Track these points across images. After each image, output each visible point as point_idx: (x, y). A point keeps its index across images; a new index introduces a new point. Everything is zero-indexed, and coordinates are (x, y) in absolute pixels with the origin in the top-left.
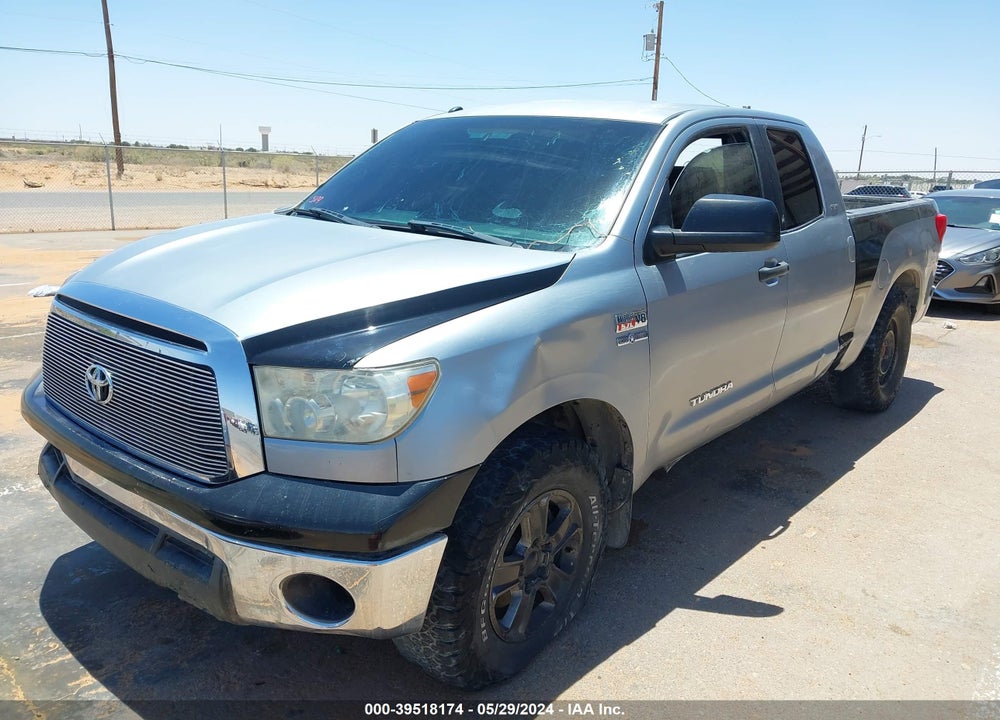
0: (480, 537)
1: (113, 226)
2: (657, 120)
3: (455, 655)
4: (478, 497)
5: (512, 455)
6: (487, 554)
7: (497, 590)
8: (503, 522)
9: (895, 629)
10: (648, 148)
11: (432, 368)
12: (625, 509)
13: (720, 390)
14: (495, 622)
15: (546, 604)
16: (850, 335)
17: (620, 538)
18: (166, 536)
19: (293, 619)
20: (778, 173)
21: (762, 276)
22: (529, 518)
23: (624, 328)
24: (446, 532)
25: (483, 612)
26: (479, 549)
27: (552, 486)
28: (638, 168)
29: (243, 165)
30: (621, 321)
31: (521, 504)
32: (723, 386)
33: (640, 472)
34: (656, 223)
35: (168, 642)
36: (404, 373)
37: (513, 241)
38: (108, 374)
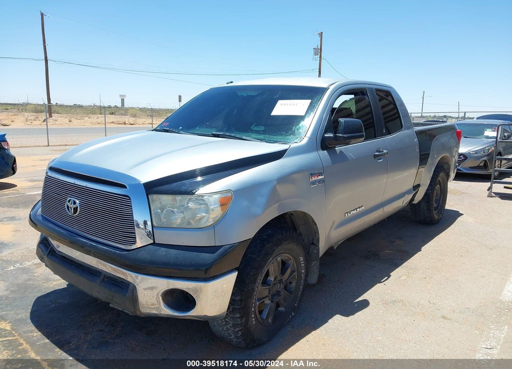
0: (251, 274)
1: (48, 144)
2: (325, 86)
3: (240, 330)
4: (250, 255)
5: (264, 236)
6: (255, 281)
7: (259, 300)
8: (261, 267)
9: (444, 317)
10: (321, 98)
11: (230, 194)
12: (315, 265)
13: (358, 210)
14: (258, 316)
15: (281, 309)
16: (418, 186)
17: (313, 279)
18: (105, 276)
19: (166, 311)
20: (381, 111)
21: (375, 156)
22: (272, 267)
23: (314, 179)
24: (236, 269)
25: (253, 309)
26: (251, 279)
27: (282, 252)
28: (317, 107)
29: (112, 114)
30: (312, 175)
31: (269, 259)
32: (359, 208)
33: (323, 247)
34: (326, 132)
35: (101, 331)
36: (217, 196)
37: (261, 140)
38: (77, 202)
